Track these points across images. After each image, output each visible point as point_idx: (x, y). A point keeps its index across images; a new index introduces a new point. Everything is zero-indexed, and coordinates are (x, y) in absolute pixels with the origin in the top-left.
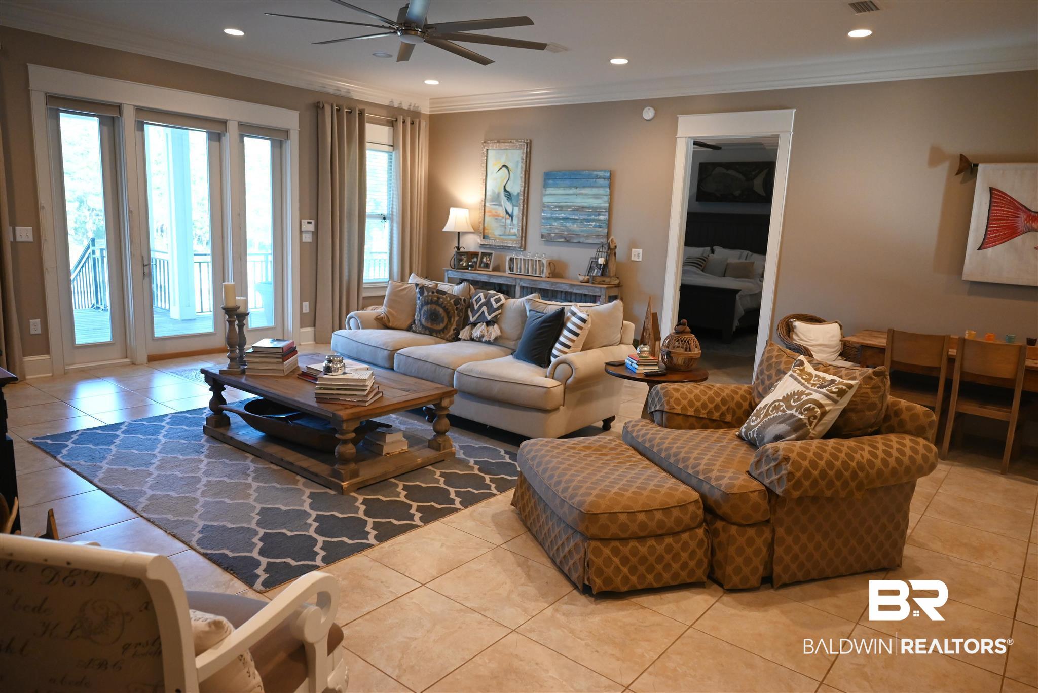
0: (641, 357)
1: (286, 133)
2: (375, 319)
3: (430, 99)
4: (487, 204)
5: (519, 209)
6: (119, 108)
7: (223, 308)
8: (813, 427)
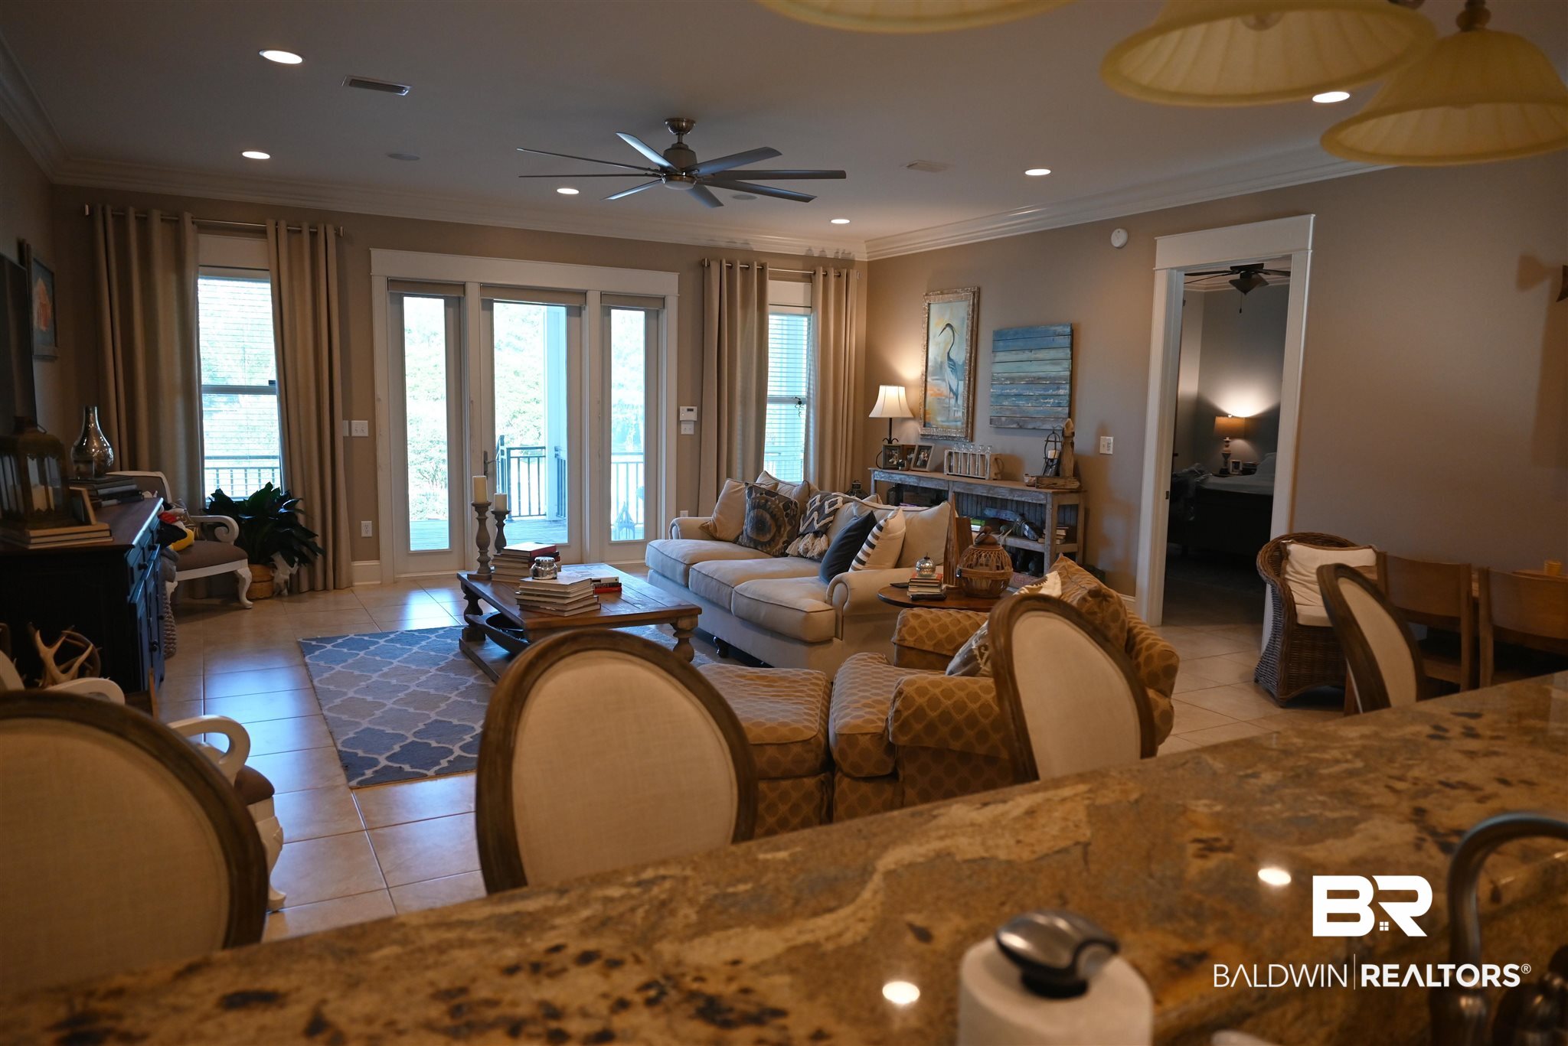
0: (921, 575)
1: (663, 300)
2: (700, 528)
3: (866, 242)
4: (929, 379)
5: (965, 384)
6: (463, 286)
7: (473, 505)
8: (984, 660)
